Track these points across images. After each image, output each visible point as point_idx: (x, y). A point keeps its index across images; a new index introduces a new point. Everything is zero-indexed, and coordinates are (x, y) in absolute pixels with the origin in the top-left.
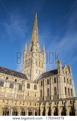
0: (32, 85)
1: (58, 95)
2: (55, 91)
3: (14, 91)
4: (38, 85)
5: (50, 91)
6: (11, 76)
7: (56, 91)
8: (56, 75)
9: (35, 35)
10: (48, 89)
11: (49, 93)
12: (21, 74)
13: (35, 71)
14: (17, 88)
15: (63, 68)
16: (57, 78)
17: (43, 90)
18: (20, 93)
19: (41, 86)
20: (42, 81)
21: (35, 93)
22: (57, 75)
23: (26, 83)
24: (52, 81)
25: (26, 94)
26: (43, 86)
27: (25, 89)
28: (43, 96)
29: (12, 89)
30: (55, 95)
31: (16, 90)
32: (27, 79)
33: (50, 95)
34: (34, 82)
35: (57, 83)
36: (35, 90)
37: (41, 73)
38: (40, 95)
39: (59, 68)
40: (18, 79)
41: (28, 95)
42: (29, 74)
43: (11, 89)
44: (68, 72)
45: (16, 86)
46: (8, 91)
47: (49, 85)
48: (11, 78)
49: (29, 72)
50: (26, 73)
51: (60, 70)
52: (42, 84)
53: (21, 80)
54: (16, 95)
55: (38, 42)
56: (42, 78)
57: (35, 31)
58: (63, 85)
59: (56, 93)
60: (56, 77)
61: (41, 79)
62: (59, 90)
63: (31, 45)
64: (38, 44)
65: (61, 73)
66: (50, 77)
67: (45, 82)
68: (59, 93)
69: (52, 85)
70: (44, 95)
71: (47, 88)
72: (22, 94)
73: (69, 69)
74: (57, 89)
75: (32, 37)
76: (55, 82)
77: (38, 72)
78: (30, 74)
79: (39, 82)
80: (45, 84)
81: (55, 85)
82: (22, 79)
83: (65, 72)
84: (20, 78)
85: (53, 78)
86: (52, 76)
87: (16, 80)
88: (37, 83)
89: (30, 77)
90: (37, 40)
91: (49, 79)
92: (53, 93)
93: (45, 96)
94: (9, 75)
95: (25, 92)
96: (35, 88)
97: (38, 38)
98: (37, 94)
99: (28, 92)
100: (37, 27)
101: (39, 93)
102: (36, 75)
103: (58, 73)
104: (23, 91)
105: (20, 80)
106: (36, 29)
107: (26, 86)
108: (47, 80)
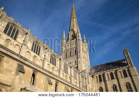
0: (91, 79)
2: (128, 89)
3: (78, 84)
4: (95, 81)
5: (118, 88)
8: (125, 67)
9: (75, 24)
10: (114, 85)
16: (128, 70)
17: (104, 87)
19: (99, 81)
20: (101, 74)
22: (128, 66)
24: (119, 74)
29: (77, 81)
35: (131, 76)
39: (129, 58)
42: (74, 66)
43: (75, 80)
45: (79, 77)
47: (115, 80)
49: (73, 63)
52: (101, 79)
60: (126, 69)
61: (98, 73)
66: (114, 69)
67: (106, 76)
71: (112, 84)
76: (126, 76)
77: (85, 65)
78: (76, 66)
79: (95, 77)
80: (107, 79)
81: (128, 79)
85: (121, 71)
86: (118, 68)
91: (113, 72)
103: (129, 65)
104: (86, 87)
106: (75, 18)
108: (109, 73)
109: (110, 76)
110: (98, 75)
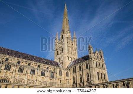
0: (64, 72)
1: (91, 81)
2: (87, 77)
3: (46, 79)
4: (70, 72)
5: (82, 77)
6: (42, 64)
7: (89, 77)
8: (87, 61)
9: (65, 24)
10: (81, 75)
11: (81, 80)
12: (53, 62)
13: (67, 59)
14: (48, 76)
15: (94, 53)
16: (89, 63)
17: (75, 77)
18: (52, 81)
19: (73, 72)
20: (74, 67)
21: (67, 80)
23: (58, 71)
24: (84, 67)
25: (58, 82)
26: (75, 73)
27: (57, 77)
28: (75, 83)
29: (44, 77)
30: (88, 81)
31: (48, 78)
32: (59, 66)
33: (82, 82)
34: (66, 69)
35: (89, 68)
36: (68, 77)
37: (73, 60)
38: (73, 82)
39: (90, 53)
40: (49, 67)
41: (61, 83)
42: (61, 62)
43: (42, 77)
44: (100, 58)
45: (48, 74)
46: (40, 79)
47: (81, 72)
48: (43, 66)
49: (61, 59)
50: (58, 61)
51: (92, 56)
52: (74, 71)
53: (53, 68)
54: (48, 83)
55: (68, 30)
56: (74, 65)
57: (65, 20)
58: (95, 70)
59: (89, 78)
60: (88, 63)
62: (91, 75)
63: (61, 34)
64: (69, 32)
65: (92, 58)
66: (82, 63)
67: (77, 68)
68: (92, 79)
69: (84, 71)
70: (76, 81)
71: (79, 74)
72: (55, 81)
73: (101, 54)
74: (89, 75)
75: (63, 25)
76: (87, 68)
77: (70, 59)
79: (71, 69)
80: (77, 70)
81: (88, 71)
82: (54, 66)
83: (97, 58)
84: (52, 66)
85: (85, 64)
86: (83, 62)
87: (48, 68)
88: (70, 70)
89: (62, 64)
90: (68, 28)
91: (81, 65)
92: (85, 79)
93: (78, 82)
94: (40, 64)
95: (57, 79)
96: (68, 75)
97: (68, 27)
98: (69, 81)
99: (60, 79)
100: (67, 16)
101: (72, 80)
102: (68, 63)
103: (90, 59)
104: (56, 79)
105: (51, 68)
106: (66, 18)
107: (58, 74)
108: (79, 66)
109: (79, 68)
110: (73, 68)
